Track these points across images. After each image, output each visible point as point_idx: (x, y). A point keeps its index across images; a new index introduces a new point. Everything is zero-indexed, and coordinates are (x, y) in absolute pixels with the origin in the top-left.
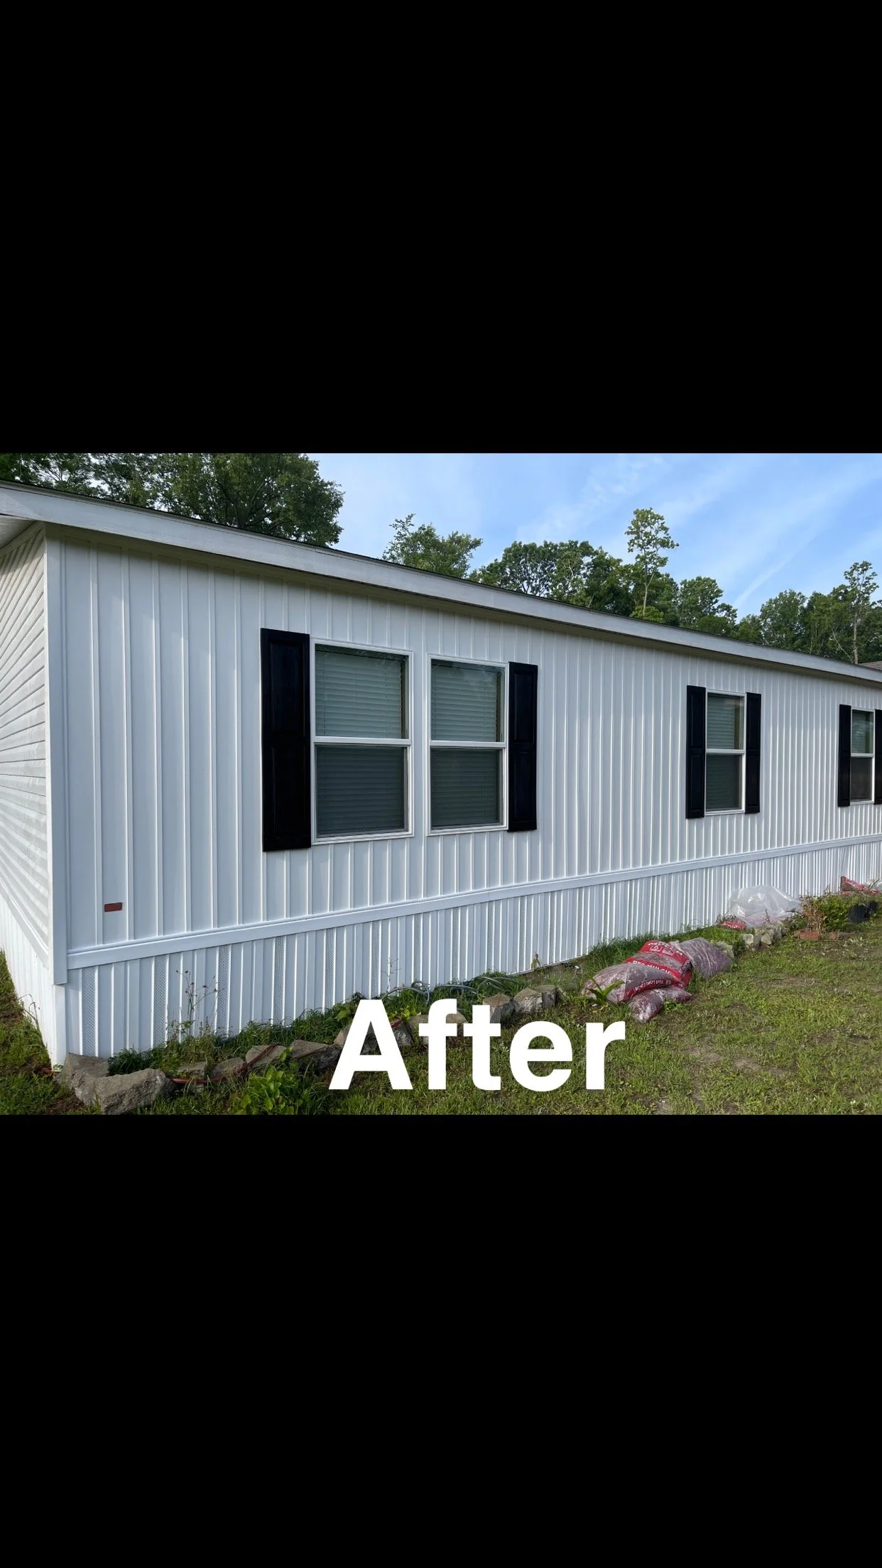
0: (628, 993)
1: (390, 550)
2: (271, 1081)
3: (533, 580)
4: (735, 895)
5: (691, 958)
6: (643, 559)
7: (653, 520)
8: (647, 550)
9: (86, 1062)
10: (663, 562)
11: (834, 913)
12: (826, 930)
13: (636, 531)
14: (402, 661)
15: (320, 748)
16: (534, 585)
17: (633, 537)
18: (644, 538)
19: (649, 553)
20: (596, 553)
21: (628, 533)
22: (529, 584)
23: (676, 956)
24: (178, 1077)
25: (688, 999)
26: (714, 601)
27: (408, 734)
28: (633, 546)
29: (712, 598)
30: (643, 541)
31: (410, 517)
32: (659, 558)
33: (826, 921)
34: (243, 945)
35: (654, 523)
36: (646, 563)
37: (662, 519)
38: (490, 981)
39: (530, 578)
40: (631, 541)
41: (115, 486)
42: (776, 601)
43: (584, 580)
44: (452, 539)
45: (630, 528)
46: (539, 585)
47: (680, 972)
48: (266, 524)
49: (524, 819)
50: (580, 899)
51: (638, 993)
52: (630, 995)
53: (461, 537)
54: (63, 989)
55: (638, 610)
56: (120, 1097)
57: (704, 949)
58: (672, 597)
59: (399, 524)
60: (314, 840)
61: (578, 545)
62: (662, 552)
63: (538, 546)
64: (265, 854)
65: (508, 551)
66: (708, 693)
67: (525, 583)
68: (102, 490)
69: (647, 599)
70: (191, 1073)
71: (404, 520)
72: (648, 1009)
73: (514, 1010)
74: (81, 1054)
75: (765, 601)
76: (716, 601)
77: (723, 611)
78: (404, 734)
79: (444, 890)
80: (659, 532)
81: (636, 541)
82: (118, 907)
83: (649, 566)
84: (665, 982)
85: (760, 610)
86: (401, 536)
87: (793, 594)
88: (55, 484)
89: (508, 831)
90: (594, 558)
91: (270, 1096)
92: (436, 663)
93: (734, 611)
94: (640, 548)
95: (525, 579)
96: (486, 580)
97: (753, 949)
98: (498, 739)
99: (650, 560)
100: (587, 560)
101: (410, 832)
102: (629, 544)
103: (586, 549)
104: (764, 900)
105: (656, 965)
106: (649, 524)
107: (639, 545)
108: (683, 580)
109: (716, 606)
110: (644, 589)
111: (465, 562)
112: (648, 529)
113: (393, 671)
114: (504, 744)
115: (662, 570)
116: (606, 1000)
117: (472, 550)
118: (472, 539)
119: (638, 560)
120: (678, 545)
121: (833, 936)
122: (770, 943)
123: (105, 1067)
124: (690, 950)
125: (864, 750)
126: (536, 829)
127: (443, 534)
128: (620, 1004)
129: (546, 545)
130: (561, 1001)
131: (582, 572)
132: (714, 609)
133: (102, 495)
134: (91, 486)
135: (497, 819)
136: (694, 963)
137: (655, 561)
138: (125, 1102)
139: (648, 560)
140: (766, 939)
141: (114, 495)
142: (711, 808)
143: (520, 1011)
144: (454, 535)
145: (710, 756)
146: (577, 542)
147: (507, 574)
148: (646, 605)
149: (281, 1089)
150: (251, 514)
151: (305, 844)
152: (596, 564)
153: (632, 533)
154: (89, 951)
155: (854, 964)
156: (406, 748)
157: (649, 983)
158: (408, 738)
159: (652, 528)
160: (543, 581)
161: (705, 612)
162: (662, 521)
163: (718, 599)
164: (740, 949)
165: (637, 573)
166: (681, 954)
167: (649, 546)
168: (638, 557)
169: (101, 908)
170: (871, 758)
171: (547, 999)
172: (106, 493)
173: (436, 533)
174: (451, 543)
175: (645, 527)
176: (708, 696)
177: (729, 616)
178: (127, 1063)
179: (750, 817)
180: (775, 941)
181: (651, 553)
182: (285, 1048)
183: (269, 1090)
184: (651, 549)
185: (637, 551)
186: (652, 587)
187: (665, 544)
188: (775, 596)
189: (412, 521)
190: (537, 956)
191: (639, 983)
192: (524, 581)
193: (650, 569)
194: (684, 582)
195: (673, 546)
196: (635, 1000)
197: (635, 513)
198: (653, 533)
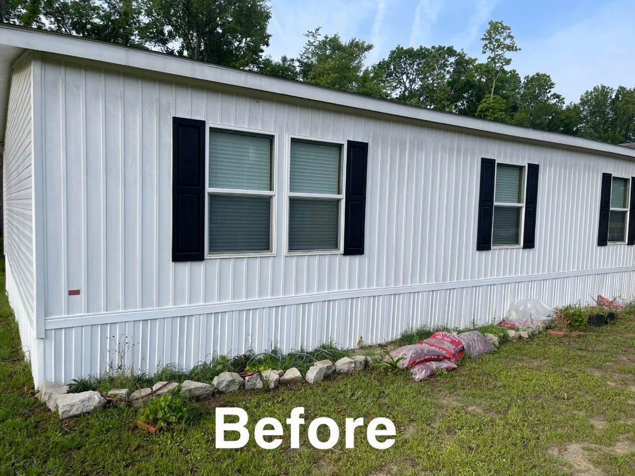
0: (411, 363)
1: (304, 53)
2: (162, 401)
3: (411, 74)
4: (512, 303)
5: (464, 344)
6: (493, 59)
7: (502, 30)
8: (496, 53)
9: (56, 385)
10: (508, 62)
11: (575, 318)
12: (570, 330)
13: (489, 38)
14: (270, 139)
15: (212, 196)
16: (411, 78)
17: (487, 42)
18: (494, 43)
19: (498, 55)
20: (459, 55)
21: (483, 39)
22: (408, 77)
23: (453, 342)
24: (109, 397)
25: (454, 369)
26: (548, 91)
27: (273, 188)
28: (486, 49)
29: (546, 90)
30: (494, 45)
31: (318, 30)
32: (505, 58)
33: (570, 324)
34: (158, 320)
35: (503, 33)
36: (495, 63)
37: (509, 29)
38: (324, 352)
39: (408, 73)
40: (486, 45)
41: (112, 5)
42: (591, 93)
43: (448, 76)
44: (352, 43)
45: (485, 35)
46: (415, 78)
47: (453, 352)
48: (218, 32)
49: (355, 246)
50: (414, 300)
51: (418, 363)
52: (412, 364)
53: (358, 42)
54: (42, 341)
55: (488, 98)
56: (72, 406)
57: (476, 339)
58: (517, 88)
59: (310, 34)
60: (207, 255)
61: (445, 49)
62: (508, 55)
63: (415, 50)
64: (174, 263)
65: (393, 52)
66: (497, 163)
67: (404, 76)
68: (103, 8)
69: (495, 89)
70: (117, 394)
71: (314, 32)
72: (423, 372)
73: (335, 370)
74: (53, 381)
75: (583, 93)
76: (550, 92)
77: (554, 99)
78: (271, 189)
79: (297, 291)
80: (506, 39)
81: (488, 46)
82: (77, 292)
83: (497, 65)
84: (439, 357)
85: (580, 98)
86: (310, 44)
87: (603, 87)
88: (70, 4)
89: (343, 254)
90: (457, 58)
91: (161, 409)
92: (294, 141)
93: (563, 99)
94: (491, 51)
95: (405, 73)
96: (376, 74)
97: (514, 341)
98: (339, 193)
99: (498, 60)
100: (452, 60)
101: (273, 253)
102: (483, 47)
103: (451, 51)
104: (531, 308)
105: (437, 347)
106: (499, 33)
107: (491, 49)
108: (527, 75)
109: (549, 95)
110: (492, 82)
111: (360, 62)
112: (498, 37)
113: (265, 146)
114: (343, 196)
115: (507, 68)
116: (396, 367)
117: (366, 53)
118: (366, 44)
119: (490, 60)
120: (520, 49)
121: (575, 334)
122: (527, 337)
123: (66, 388)
124: (464, 339)
125: (622, 205)
126: (363, 254)
127: (345, 41)
128: (403, 370)
129: (421, 48)
130: (369, 367)
131: (447, 69)
132: (548, 97)
133: (103, 11)
134: (95, 5)
135: (336, 246)
136: (465, 347)
137: (502, 61)
138: (74, 409)
139: (496, 61)
140: (525, 335)
141: (112, 11)
142: (496, 243)
143: (339, 371)
144: (353, 41)
145: (498, 208)
146: (444, 47)
147: (391, 70)
148: (494, 95)
149: (168, 406)
150: (207, 25)
151: (200, 258)
152: (458, 63)
153: (486, 39)
154: (58, 319)
155: (579, 353)
156: (272, 197)
157: (427, 357)
158: (273, 191)
159: (501, 36)
160: (418, 75)
161: (541, 99)
162: (509, 31)
163: (551, 90)
164: (504, 340)
165: (487, 70)
166: (457, 341)
167: (498, 50)
168: (490, 57)
169: (67, 293)
170: (627, 212)
171: (358, 365)
172: (106, 10)
173: (340, 40)
174: (351, 47)
175: (496, 35)
176: (497, 165)
177: (559, 103)
178: (80, 387)
179: (526, 251)
180: (532, 336)
181: (499, 55)
182: (178, 384)
183: (160, 406)
184: (500, 52)
185: (489, 53)
186: (498, 80)
187: (510, 48)
188: (591, 89)
189: (320, 32)
190: (361, 338)
191: (419, 356)
192: (403, 74)
193: (497, 67)
194: (527, 77)
195: (516, 50)
196: (415, 368)
197: (490, 23)
198: (502, 40)
